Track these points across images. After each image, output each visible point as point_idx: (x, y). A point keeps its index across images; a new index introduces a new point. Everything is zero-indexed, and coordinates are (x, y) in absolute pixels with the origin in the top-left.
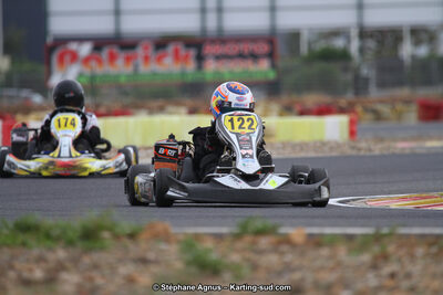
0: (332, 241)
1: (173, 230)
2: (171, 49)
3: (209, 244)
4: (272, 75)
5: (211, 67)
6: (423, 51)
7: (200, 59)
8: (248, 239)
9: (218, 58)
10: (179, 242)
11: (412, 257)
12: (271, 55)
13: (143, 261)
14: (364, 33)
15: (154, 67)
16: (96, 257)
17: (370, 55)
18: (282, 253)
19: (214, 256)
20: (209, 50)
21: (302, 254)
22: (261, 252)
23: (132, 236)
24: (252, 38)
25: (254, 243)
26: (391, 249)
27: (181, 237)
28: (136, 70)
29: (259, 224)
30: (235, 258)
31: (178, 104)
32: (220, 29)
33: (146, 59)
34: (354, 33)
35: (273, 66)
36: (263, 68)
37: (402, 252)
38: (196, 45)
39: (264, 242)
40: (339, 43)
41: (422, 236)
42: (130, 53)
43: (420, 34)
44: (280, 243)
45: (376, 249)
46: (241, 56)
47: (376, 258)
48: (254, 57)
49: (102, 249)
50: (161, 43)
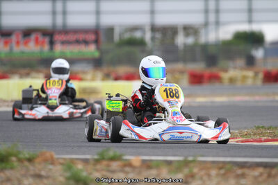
0: (158, 165)
1: (56, 156)
2: (33, 37)
3: (80, 166)
4: (97, 54)
5: (58, 48)
6: (190, 40)
7: (52, 43)
8: (105, 163)
9: (63, 43)
10: (61, 164)
11: (209, 175)
12: (97, 42)
13: (39, 176)
14: (154, 29)
15: (22, 48)
16: (8, 173)
17: (157, 43)
18: (127, 173)
19: (84, 174)
20: (57, 38)
21: (140, 173)
22: (113, 172)
23: (30, 160)
24: (85, 31)
25: (108, 166)
26: (195, 170)
27: (61, 161)
28: (11, 49)
29: (111, 154)
30: (98, 175)
31: (38, 71)
32: (64, 25)
33: (18, 43)
34: (148, 29)
35: (98, 48)
36: (91, 50)
37: (203, 173)
38: (49, 34)
39: (115, 165)
40: (138, 35)
41: (213, 162)
42: (8, 39)
43: (189, 30)
44: (125, 166)
45: (186, 171)
46: (78, 42)
47: (187, 177)
48: (86, 42)
49: (12, 168)
50: (27, 33)
